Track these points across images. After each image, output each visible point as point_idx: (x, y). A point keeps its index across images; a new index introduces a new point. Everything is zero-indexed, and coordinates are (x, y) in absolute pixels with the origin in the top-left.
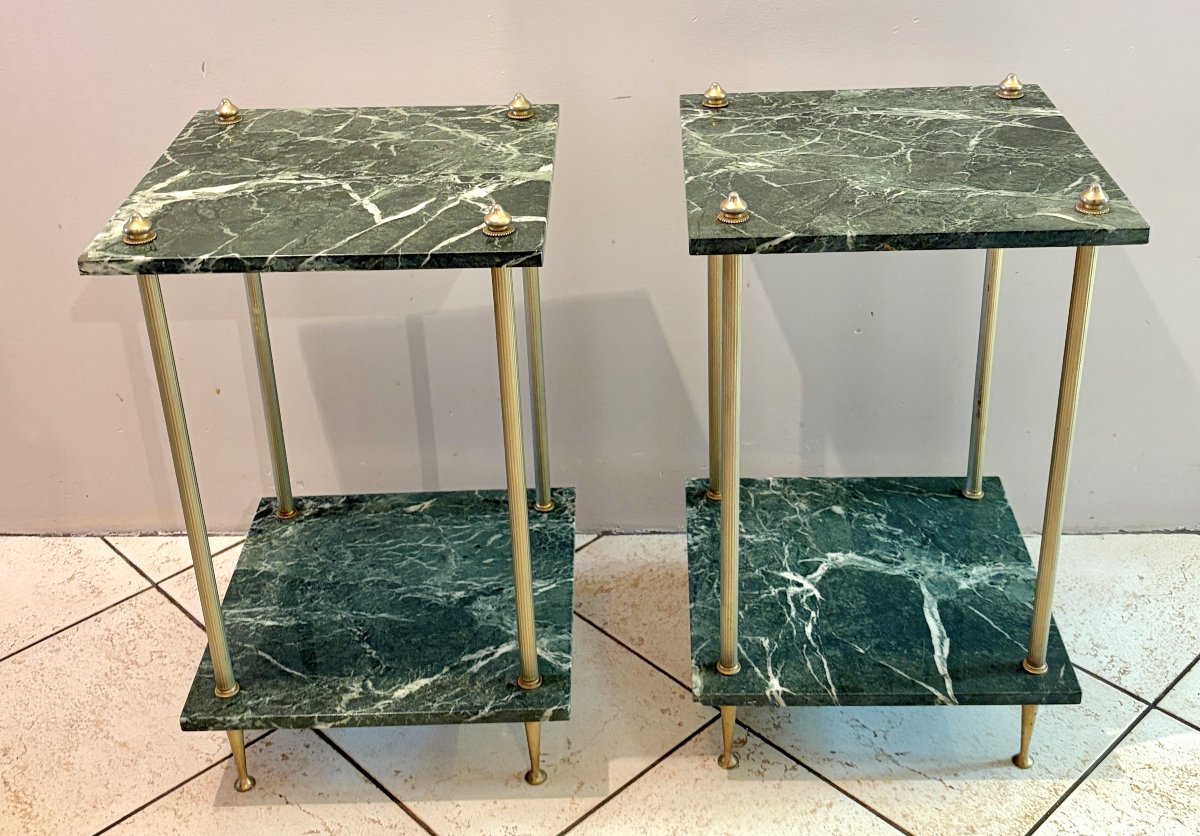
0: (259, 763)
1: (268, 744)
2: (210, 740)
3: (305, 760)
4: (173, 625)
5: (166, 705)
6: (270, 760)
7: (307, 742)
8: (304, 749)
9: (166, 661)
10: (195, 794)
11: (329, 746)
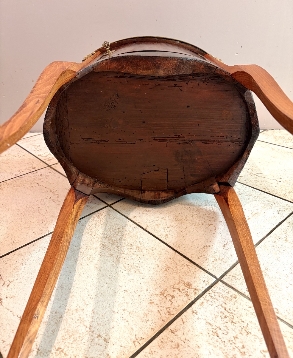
0: (32, 176)
1: (37, 172)
2: (18, 171)
3: (48, 175)
4: (15, 149)
5: (6, 164)
6: (37, 175)
7: (50, 172)
8: (49, 173)
9: (9, 155)
10: (8, 183)
11: (57, 173)
